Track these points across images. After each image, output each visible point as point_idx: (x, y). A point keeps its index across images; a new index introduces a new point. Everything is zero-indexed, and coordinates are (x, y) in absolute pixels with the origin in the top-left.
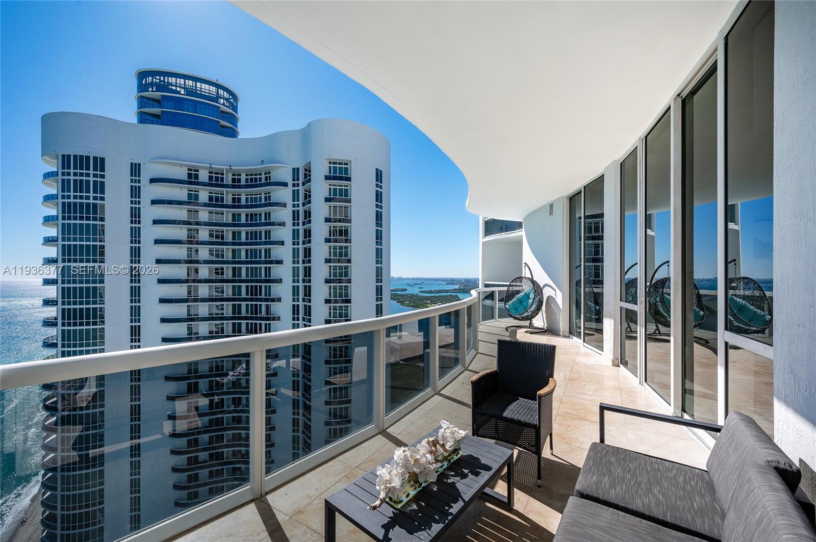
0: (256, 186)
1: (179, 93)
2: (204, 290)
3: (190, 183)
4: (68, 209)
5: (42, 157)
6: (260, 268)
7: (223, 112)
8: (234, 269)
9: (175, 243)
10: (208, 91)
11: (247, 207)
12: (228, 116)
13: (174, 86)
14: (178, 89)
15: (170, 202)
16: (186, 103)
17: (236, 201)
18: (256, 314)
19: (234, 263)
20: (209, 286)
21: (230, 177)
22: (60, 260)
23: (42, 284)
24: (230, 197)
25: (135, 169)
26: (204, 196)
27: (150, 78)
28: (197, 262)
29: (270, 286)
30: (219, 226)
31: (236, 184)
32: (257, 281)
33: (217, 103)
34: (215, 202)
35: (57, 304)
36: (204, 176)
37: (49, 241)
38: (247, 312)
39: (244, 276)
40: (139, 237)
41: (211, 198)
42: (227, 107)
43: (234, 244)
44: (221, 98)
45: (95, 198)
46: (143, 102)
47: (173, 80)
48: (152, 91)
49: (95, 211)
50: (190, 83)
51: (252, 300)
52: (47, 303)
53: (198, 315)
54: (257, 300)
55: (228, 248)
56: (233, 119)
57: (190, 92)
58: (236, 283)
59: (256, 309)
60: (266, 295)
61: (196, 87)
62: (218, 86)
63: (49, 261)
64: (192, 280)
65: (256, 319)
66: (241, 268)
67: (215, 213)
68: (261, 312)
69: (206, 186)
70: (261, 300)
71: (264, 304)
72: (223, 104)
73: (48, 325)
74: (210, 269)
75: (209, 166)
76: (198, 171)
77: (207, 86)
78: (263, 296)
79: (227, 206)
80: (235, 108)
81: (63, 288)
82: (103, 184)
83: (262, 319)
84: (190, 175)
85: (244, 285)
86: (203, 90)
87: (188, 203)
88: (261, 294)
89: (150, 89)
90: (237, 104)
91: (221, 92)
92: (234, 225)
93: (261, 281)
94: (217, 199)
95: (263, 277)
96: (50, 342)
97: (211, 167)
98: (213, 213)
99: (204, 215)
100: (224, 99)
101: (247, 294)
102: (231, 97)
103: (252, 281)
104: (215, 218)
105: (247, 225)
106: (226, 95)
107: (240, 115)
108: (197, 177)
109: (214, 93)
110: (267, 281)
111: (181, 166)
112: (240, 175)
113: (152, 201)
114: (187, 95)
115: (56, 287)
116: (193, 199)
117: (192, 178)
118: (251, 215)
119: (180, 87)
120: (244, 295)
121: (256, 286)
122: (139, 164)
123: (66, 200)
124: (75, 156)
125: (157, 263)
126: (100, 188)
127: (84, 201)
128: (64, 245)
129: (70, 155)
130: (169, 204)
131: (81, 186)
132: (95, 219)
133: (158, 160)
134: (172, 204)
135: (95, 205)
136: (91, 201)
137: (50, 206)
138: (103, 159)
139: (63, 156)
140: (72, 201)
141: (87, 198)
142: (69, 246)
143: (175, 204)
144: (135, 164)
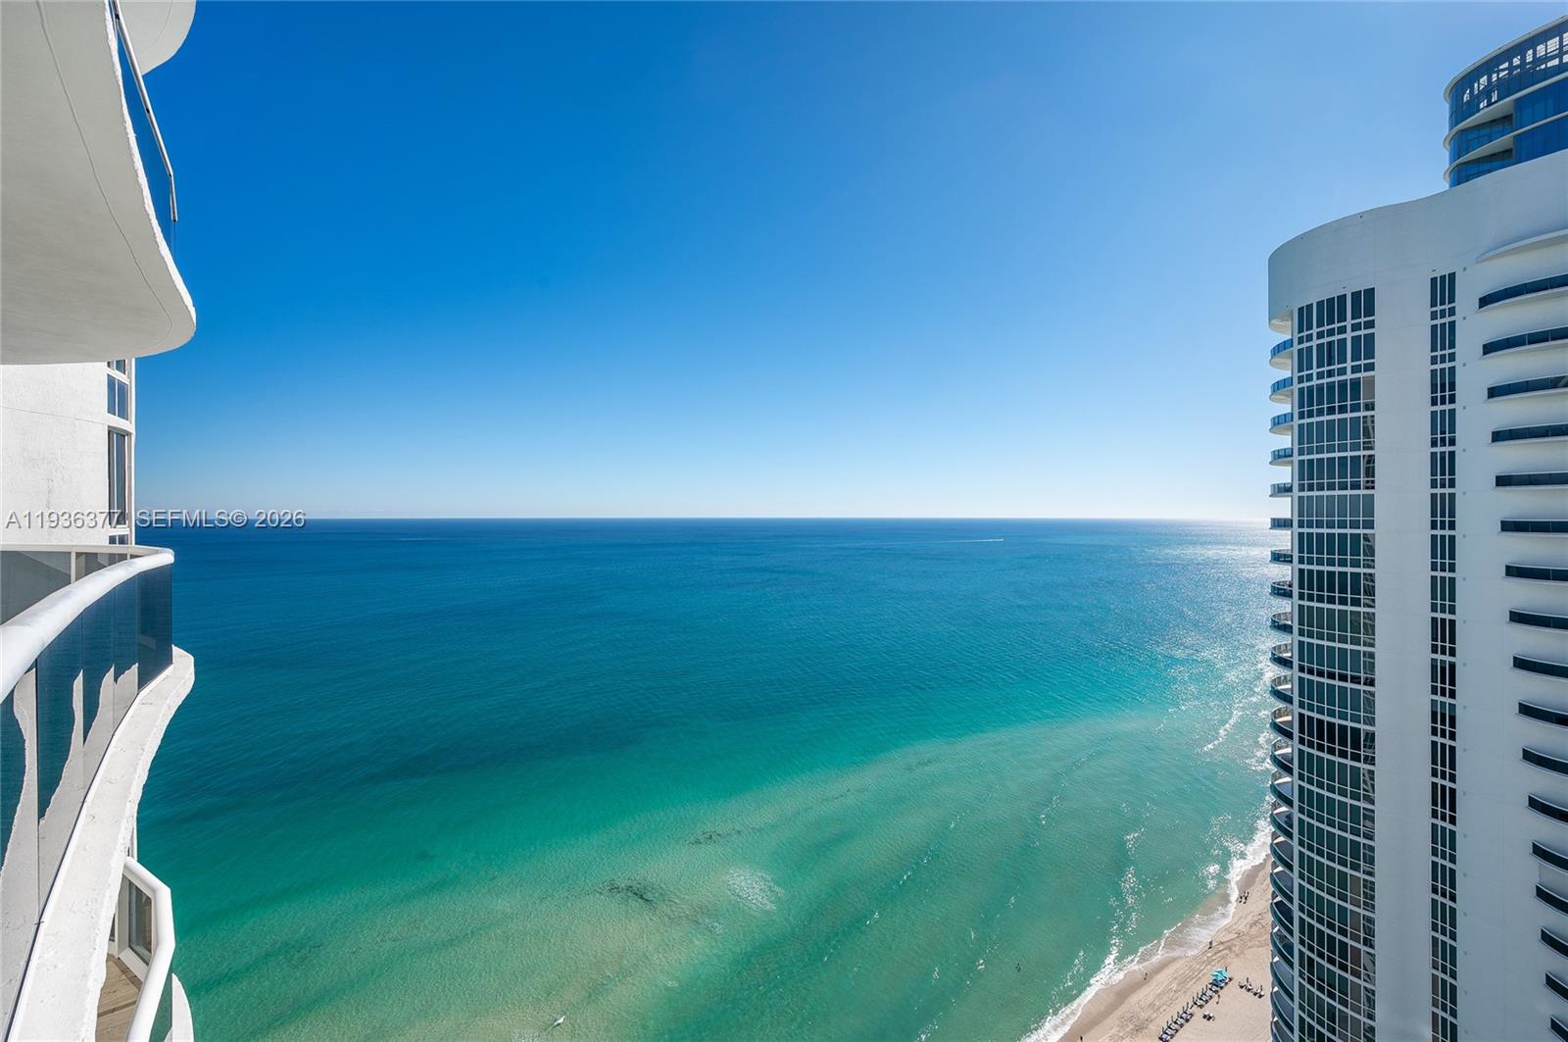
4: (1308, 400)
5: (1270, 320)
22: (1296, 488)
23: (1270, 526)
25: (1443, 289)
35: (1291, 562)
37: (1279, 457)
40: (1452, 431)
45: (1356, 369)
49: (1356, 393)
52: (1278, 557)
63: (1282, 490)
73: (1279, 594)
81: (1301, 534)
82: (1370, 338)
96: (1282, 622)
113: (1484, 346)
115: (1289, 532)
122: (1452, 276)
123: (1305, 385)
124: (1320, 304)
125: (1498, 485)
126: (1366, 347)
127: (1336, 379)
128: (1301, 462)
129: (1310, 307)
130: (1530, 343)
131: (1330, 354)
132: (1355, 408)
133: (1502, 249)
134: (1547, 340)
135: (1356, 383)
136: (1349, 376)
137: (1279, 401)
138: (1370, 293)
139: (1301, 310)
140: (1315, 382)
141: (1342, 372)
142: (1311, 462)
143: (1553, 339)
144: (1443, 278)
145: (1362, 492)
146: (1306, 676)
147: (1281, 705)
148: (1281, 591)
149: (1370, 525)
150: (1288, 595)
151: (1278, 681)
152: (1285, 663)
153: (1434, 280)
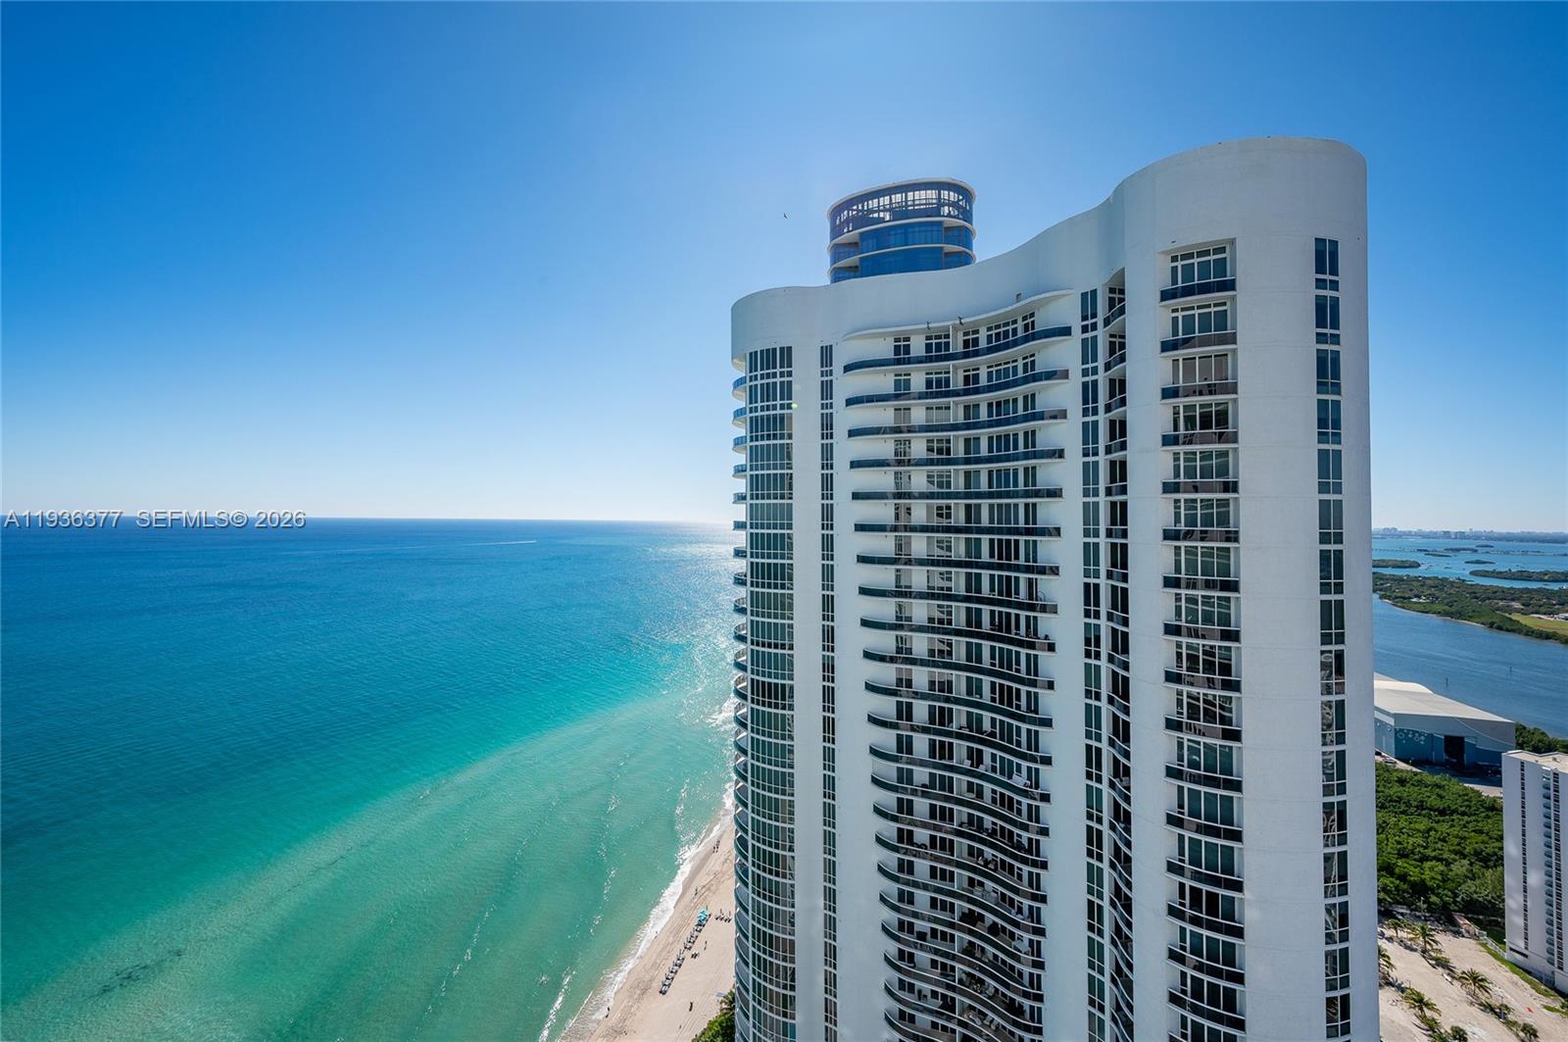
0: (1007, 346)
1: (882, 220)
2: (919, 545)
3: (898, 362)
4: (755, 427)
5: (732, 359)
6: (1016, 506)
7: (947, 229)
8: (968, 507)
9: (878, 466)
10: (924, 202)
11: (990, 389)
12: (956, 233)
13: (875, 212)
14: (882, 215)
15: (870, 399)
16: (892, 233)
17: (971, 384)
18: (1009, 594)
19: (967, 496)
20: (928, 537)
21: (961, 338)
22: (748, 497)
23: (733, 528)
24: (961, 375)
25: (827, 355)
26: (918, 382)
27: (846, 212)
28: (909, 496)
29: (1035, 542)
30: (942, 431)
31: (971, 349)
32: (1010, 531)
33: (940, 216)
34: (938, 388)
35: (745, 556)
36: (918, 347)
37: (739, 471)
38: (992, 590)
39: (985, 522)
40: (832, 459)
41: (929, 383)
42: (954, 217)
43: (967, 461)
44: (944, 205)
45: (782, 407)
46: (838, 252)
47: (873, 203)
48: (849, 231)
49: (782, 426)
50: (898, 198)
51: (1000, 567)
52: (739, 553)
53: (910, 587)
54: (1009, 568)
55: (957, 470)
56: (964, 236)
57: (899, 212)
58: (972, 533)
59: (1008, 587)
60: (1027, 560)
61: (906, 201)
62: (939, 186)
63: (741, 498)
64: (901, 527)
65: (1009, 604)
66: (980, 505)
67: (937, 408)
68: (1017, 593)
69: (921, 362)
70: (1017, 568)
71: (1023, 576)
72: (949, 215)
73: (739, 583)
74: (929, 507)
75: (926, 326)
76: (908, 339)
77: (923, 192)
78: (1022, 561)
79: (956, 394)
80: (967, 215)
81: (752, 534)
82: (789, 384)
83: (1020, 606)
84: (897, 349)
85: (985, 538)
86: (917, 202)
87: (897, 397)
88: (1017, 557)
89: (845, 230)
90: (971, 207)
91: (945, 194)
92: (968, 427)
93: (1017, 531)
94: (939, 383)
95: (1022, 524)
96: (741, 606)
97: (929, 328)
98: (932, 408)
99: (918, 415)
100: (949, 206)
101: (992, 555)
102: (961, 197)
103: (1000, 531)
104: (937, 418)
105: (990, 424)
106: (953, 196)
107: (977, 225)
108: (907, 349)
109: (934, 201)
110: (1028, 532)
111: (884, 335)
112: (977, 332)
113: (847, 400)
114: (894, 220)
115: (744, 533)
116: (902, 391)
117: (902, 354)
118: (999, 404)
119: (885, 210)
120: (985, 557)
121: (1008, 542)
122: (831, 346)
123: (754, 414)
124: (762, 351)
125: (853, 498)
126: (787, 391)
127: (772, 412)
128: (752, 476)
129: (756, 352)
130: (868, 401)
131: (768, 392)
132: (782, 437)
133: (854, 335)
134: (873, 401)
135: (782, 417)
136: (779, 412)
137: (738, 426)
138: (790, 349)
139: (751, 354)
140: (759, 414)
141: (774, 407)
142: (757, 475)
143: (877, 401)
144: (827, 347)
145: (785, 501)
146: (755, 648)
147: (741, 674)
148: (740, 581)
149: (790, 527)
150: (744, 583)
151: (738, 655)
152: (741, 639)
153: (822, 347)
